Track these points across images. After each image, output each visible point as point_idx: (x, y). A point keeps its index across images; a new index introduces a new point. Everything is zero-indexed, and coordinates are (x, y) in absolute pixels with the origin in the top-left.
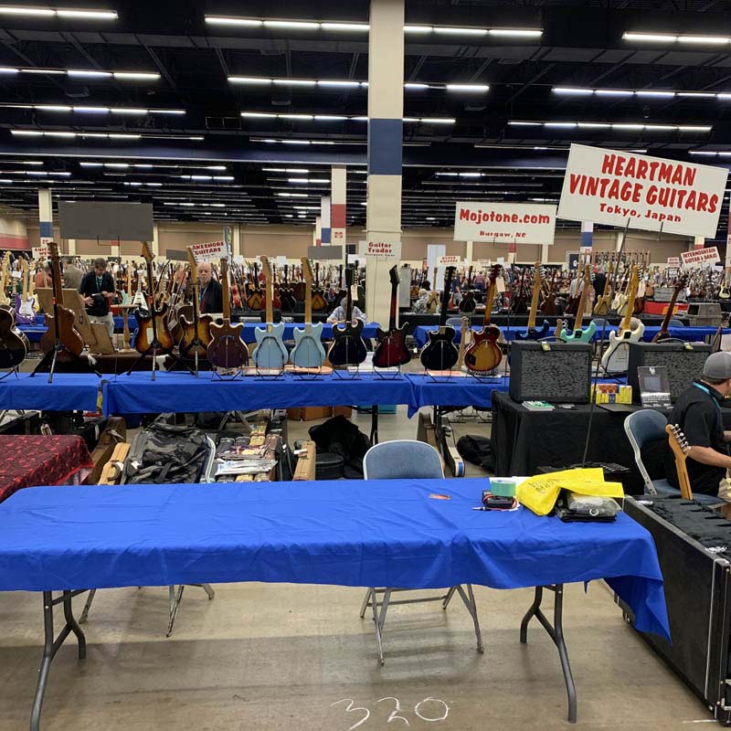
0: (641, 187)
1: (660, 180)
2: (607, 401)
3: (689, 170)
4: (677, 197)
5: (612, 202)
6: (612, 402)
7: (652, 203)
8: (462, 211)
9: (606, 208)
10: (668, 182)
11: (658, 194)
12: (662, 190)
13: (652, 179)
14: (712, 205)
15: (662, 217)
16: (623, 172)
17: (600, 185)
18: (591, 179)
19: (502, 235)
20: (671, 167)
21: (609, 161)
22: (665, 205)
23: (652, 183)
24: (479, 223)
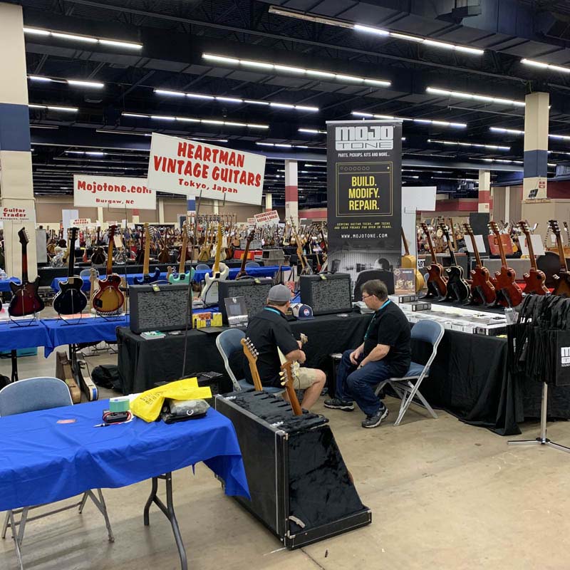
0: (208, 167)
1: (220, 162)
2: (205, 326)
3: (239, 156)
4: (233, 175)
5: (188, 178)
6: (209, 326)
7: (216, 179)
8: (79, 182)
9: (183, 182)
10: (226, 164)
11: (220, 172)
12: (223, 170)
13: (214, 161)
14: (257, 181)
15: (224, 189)
16: (193, 155)
17: (177, 166)
18: (170, 160)
19: (114, 202)
20: (227, 153)
21: (183, 147)
22: (226, 181)
23: (215, 165)
24: (94, 192)
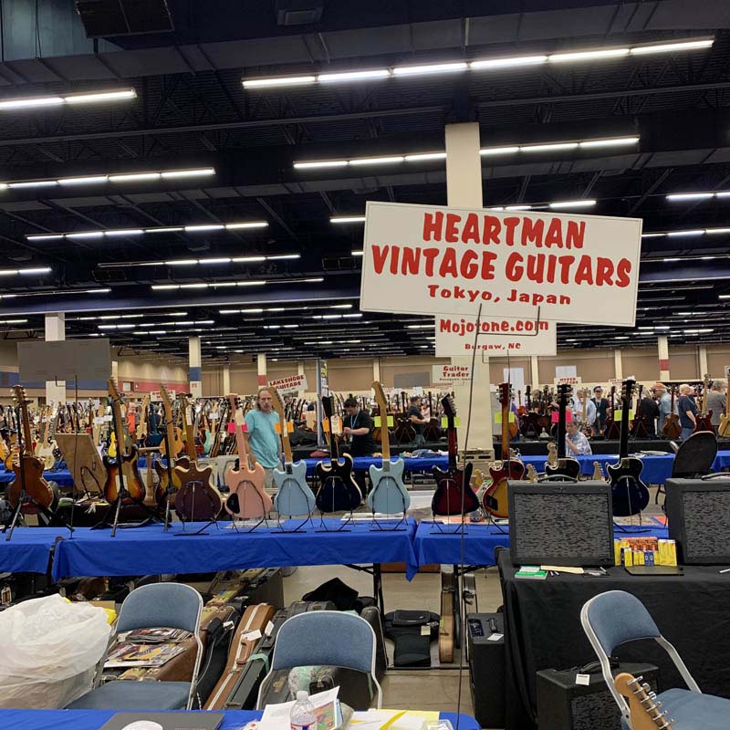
0: (494, 256)
1: (524, 243)
2: (642, 562)
3: (572, 225)
4: (559, 267)
5: (449, 282)
6: (649, 563)
7: (517, 278)
8: (442, 321)
9: (438, 292)
10: (539, 245)
11: (524, 264)
12: (531, 259)
13: (510, 242)
14: (621, 274)
15: (538, 298)
16: (459, 236)
17: (423, 260)
18: (408, 251)
19: (491, 347)
20: (540, 223)
21: (434, 222)
22: (540, 281)
23: (511, 250)
24: (463, 334)
